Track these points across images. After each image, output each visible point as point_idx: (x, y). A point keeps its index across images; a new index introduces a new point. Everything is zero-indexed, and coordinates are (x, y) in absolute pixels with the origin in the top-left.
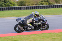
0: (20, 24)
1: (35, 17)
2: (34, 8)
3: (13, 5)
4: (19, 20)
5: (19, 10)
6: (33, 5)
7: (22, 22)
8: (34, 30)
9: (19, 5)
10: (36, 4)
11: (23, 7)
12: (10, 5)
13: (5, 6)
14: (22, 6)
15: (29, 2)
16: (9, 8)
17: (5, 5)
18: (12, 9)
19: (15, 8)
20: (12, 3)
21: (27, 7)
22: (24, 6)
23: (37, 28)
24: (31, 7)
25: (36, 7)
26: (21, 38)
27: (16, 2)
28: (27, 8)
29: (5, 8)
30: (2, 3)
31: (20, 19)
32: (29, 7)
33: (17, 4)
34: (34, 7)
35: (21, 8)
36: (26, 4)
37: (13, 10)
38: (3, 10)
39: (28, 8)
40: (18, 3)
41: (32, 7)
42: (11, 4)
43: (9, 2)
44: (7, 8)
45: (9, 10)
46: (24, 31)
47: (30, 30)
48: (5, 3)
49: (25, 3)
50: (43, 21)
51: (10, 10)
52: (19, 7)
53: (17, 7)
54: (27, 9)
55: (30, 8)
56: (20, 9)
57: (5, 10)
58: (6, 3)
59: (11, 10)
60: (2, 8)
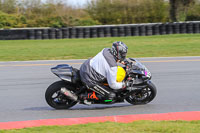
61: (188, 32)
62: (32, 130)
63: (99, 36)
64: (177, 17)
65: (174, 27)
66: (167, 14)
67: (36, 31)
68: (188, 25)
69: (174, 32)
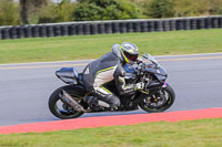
0: (69, 89)
1: (124, 63)
2: (203, 24)
3: (129, 13)
4: (68, 74)
5: (149, 31)
6: (202, 12)
7: (78, 80)
8: (120, 109)
9: (151, 16)
10: (211, 11)
11: (164, 22)
12: (119, 13)
13: (99, 16)
14: (160, 17)
15: (187, 4)
16: (113, 24)
17: (100, 13)
18: (125, 29)
19: (134, 24)
20: (125, 7)
21: (178, 21)
22: (168, 16)
23: (129, 102)
24: (192, 21)
25: (213, 19)
26: (157, 132)
27: (139, 4)
28: (180, 25)
29: (99, 25)
30: (91, 8)
31: (71, 70)
32: (185, 21)
33: (142, 10)
34: (206, 20)
35: (156, 23)
36: (176, 9)
37: (128, 31)
38: (92, 33)
39: (182, 24)
40: (145, 6)
41: (198, 21)
42: (122, 10)
43: (115, 3)
44: (106, 25)
45: (114, 31)
46: (82, 113)
47: (106, 109)
48: (99, 7)
49: (172, 5)
50: (154, 77)
51: (118, 34)
52: (149, 23)
53: (142, 23)
54: (178, 29)
55: (188, 23)
56: (153, 27)
57: (100, 32)
58: (103, 6)
59: (121, 32)
60: (91, 27)
61: (41, 35)
64: (29, 19)
65: (25, 31)
66: (17, 16)
68: (41, 28)
69: (26, 36)
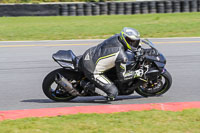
62: (68, 118)
63: (142, 12)
67: (69, 5)
